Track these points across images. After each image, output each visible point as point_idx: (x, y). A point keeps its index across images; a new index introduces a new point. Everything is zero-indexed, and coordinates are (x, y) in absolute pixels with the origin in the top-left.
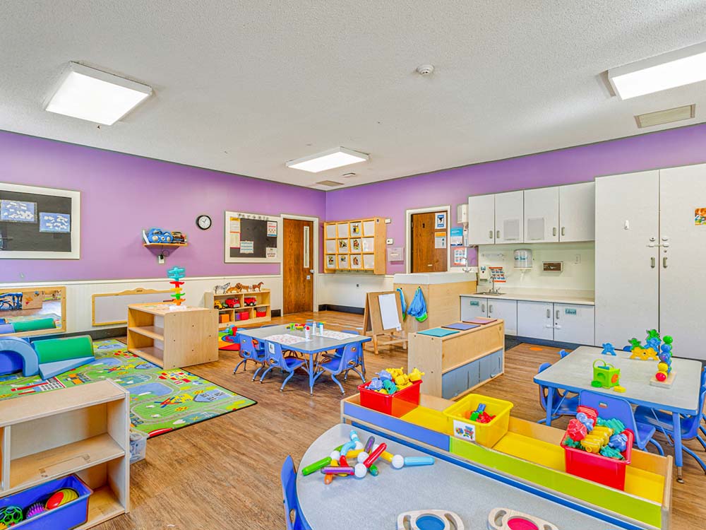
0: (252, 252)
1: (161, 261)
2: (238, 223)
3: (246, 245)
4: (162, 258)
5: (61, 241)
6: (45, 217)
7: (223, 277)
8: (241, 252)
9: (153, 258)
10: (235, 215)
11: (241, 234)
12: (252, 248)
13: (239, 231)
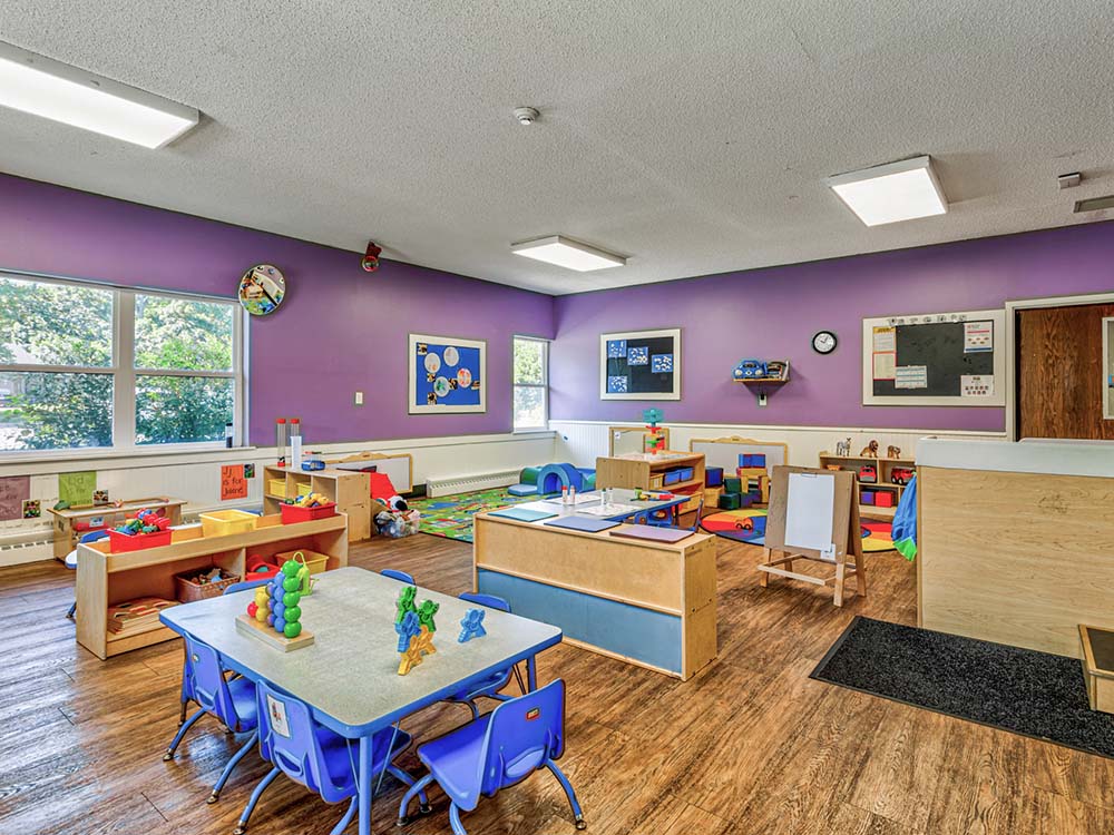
0: (923, 384)
1: (763, 403)
2: (892, 336)
3: (908, 373)
4: (763, 399)
5: (664, 382)
6: (656, 359)
7: (860, 429)
8: (897, 385)
9: (752, 398)
10: (884, 322)
11: (897, 353)
12: (925, 378)
13: (894, 348)
